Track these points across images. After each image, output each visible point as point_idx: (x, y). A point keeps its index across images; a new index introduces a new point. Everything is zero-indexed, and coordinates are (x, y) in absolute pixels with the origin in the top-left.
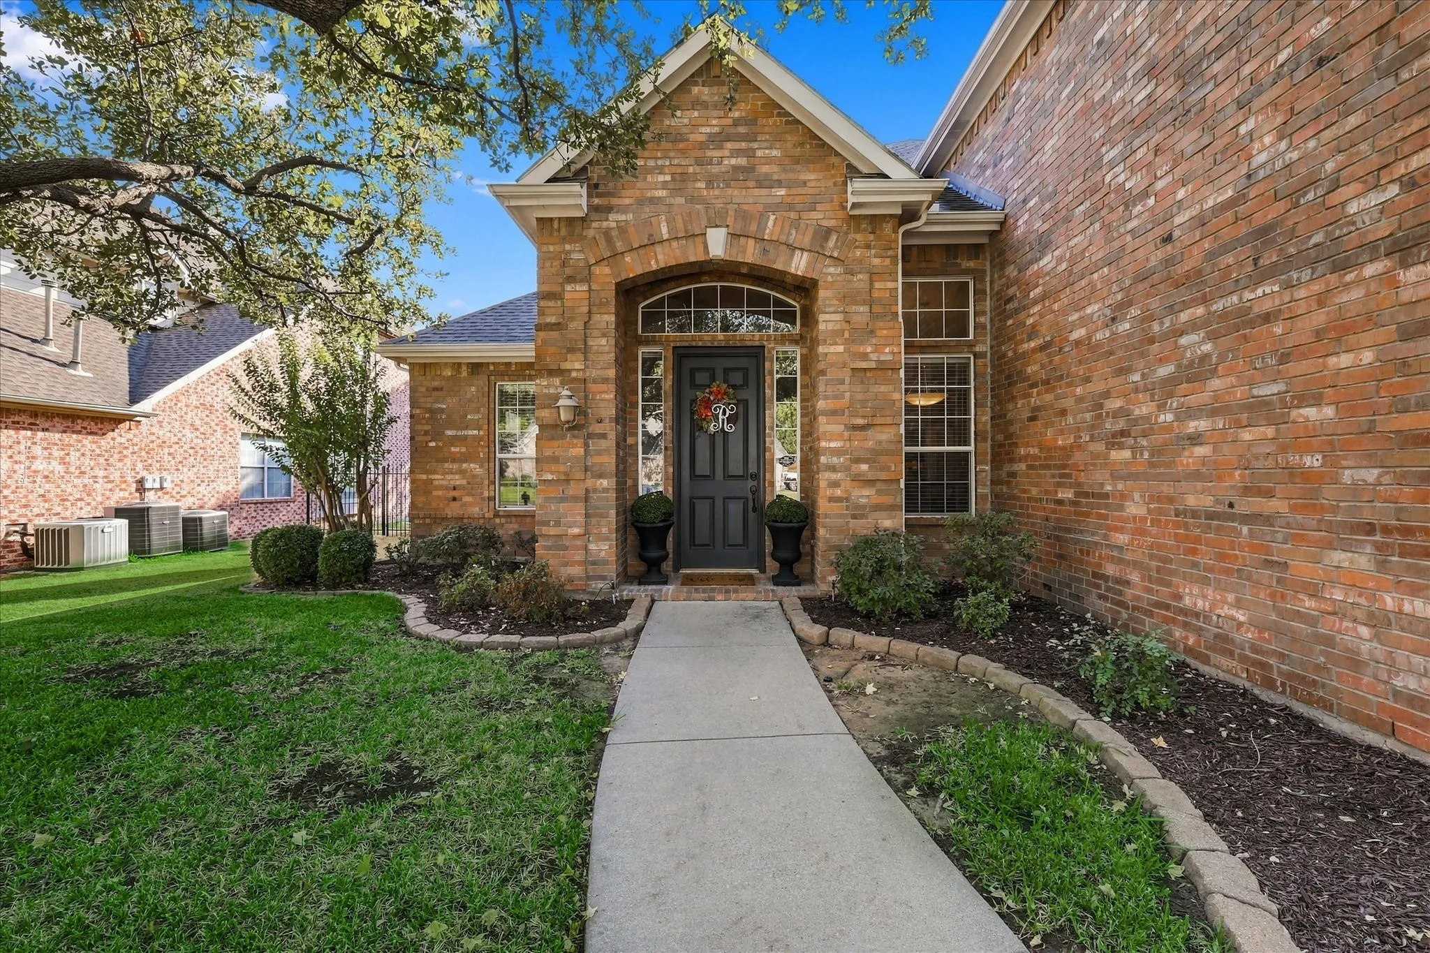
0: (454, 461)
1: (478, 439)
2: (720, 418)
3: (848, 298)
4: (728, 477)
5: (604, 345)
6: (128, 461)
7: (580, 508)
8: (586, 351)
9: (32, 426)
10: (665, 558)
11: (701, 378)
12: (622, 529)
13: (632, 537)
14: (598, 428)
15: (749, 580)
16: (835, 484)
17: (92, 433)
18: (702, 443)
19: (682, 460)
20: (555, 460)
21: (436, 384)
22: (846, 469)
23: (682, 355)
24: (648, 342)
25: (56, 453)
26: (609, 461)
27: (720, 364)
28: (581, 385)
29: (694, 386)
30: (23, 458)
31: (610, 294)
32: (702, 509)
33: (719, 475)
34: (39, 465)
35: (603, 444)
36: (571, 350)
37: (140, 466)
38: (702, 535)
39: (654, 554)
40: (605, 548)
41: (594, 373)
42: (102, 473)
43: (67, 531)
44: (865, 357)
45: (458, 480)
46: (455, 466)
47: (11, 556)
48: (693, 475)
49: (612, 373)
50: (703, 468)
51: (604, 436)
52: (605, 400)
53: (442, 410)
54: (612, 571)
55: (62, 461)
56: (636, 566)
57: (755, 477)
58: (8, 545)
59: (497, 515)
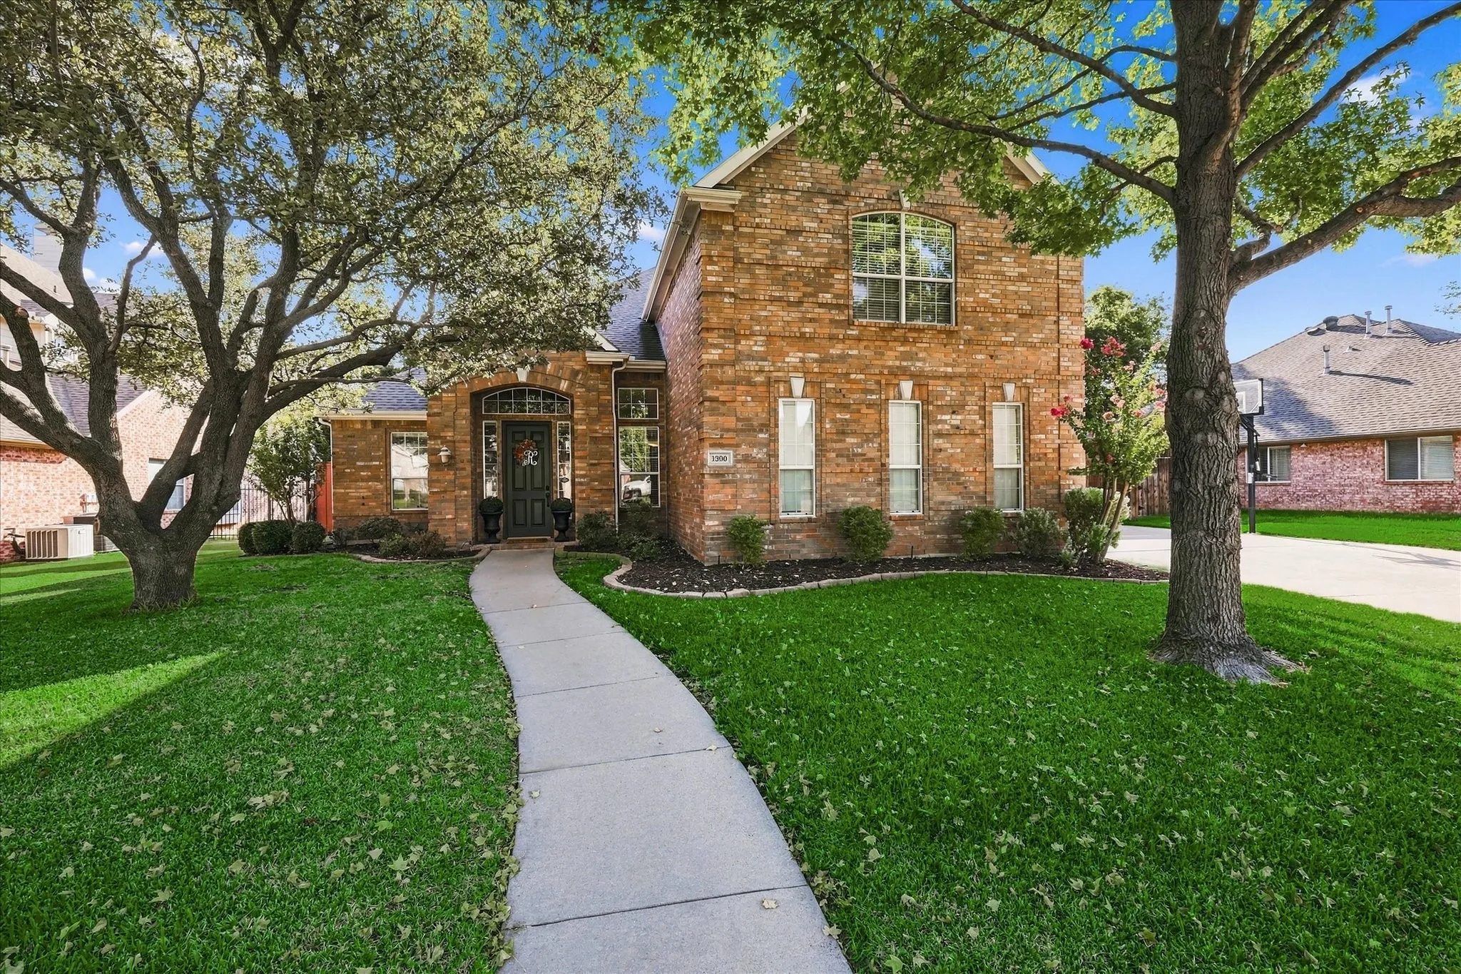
0: (363, 480)
1: (378, 467)
2: (529, 459)
3: (587, 404)
4: (533, 489)
5: (464, 424)
6: (75, 482)
7: (452, 505)
8: (454, 427)
9: (17, 459)
10: (498, 530)
11: (518, 437)
12: (475, 516)
13: (481, 519)
14: (461, 465)
15: (545, 540)
16: (582, 491)
17: (53, 462)
18: (519, 471)
19: (506, 481)
20: (438, 481)
21: (350, 433)
22: (588, 484)
23: (507, 424)
24: (487, 418)
25: (32, 478)
26: (468, 481)
27: (528, 430)
28: (452, 444)
29: (514, 441)
30: (12, 481)
31: (467, 398)
32: (520, 506)
33: (529, 488)
34: (22, 486)
35: (464, 473)
36: (446, 426)
37: (82, 486)
38: (520, 520)
39: (491, 527)
40: (466, 525)
41: (458, 437)
42: (59, 492)
43: (55, 533)
44: (596, 431)
45: (365, 493)
46: (363, 484)
47: (7, 552)
48: (514, 489)
49: (468, 438)
50: (519, 484)
51: (464, 469)
52: (465, 450)
53: (354, 450)
54: (470, 535)
55: (36, 484)
56: (482, 535)
57: (548, 488)
58: (5, 544)
59: (392, 513)
